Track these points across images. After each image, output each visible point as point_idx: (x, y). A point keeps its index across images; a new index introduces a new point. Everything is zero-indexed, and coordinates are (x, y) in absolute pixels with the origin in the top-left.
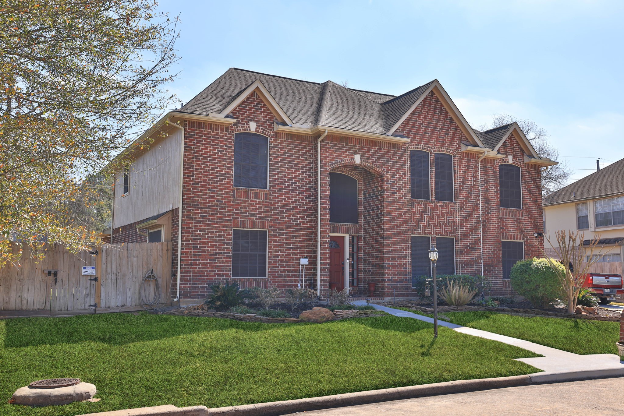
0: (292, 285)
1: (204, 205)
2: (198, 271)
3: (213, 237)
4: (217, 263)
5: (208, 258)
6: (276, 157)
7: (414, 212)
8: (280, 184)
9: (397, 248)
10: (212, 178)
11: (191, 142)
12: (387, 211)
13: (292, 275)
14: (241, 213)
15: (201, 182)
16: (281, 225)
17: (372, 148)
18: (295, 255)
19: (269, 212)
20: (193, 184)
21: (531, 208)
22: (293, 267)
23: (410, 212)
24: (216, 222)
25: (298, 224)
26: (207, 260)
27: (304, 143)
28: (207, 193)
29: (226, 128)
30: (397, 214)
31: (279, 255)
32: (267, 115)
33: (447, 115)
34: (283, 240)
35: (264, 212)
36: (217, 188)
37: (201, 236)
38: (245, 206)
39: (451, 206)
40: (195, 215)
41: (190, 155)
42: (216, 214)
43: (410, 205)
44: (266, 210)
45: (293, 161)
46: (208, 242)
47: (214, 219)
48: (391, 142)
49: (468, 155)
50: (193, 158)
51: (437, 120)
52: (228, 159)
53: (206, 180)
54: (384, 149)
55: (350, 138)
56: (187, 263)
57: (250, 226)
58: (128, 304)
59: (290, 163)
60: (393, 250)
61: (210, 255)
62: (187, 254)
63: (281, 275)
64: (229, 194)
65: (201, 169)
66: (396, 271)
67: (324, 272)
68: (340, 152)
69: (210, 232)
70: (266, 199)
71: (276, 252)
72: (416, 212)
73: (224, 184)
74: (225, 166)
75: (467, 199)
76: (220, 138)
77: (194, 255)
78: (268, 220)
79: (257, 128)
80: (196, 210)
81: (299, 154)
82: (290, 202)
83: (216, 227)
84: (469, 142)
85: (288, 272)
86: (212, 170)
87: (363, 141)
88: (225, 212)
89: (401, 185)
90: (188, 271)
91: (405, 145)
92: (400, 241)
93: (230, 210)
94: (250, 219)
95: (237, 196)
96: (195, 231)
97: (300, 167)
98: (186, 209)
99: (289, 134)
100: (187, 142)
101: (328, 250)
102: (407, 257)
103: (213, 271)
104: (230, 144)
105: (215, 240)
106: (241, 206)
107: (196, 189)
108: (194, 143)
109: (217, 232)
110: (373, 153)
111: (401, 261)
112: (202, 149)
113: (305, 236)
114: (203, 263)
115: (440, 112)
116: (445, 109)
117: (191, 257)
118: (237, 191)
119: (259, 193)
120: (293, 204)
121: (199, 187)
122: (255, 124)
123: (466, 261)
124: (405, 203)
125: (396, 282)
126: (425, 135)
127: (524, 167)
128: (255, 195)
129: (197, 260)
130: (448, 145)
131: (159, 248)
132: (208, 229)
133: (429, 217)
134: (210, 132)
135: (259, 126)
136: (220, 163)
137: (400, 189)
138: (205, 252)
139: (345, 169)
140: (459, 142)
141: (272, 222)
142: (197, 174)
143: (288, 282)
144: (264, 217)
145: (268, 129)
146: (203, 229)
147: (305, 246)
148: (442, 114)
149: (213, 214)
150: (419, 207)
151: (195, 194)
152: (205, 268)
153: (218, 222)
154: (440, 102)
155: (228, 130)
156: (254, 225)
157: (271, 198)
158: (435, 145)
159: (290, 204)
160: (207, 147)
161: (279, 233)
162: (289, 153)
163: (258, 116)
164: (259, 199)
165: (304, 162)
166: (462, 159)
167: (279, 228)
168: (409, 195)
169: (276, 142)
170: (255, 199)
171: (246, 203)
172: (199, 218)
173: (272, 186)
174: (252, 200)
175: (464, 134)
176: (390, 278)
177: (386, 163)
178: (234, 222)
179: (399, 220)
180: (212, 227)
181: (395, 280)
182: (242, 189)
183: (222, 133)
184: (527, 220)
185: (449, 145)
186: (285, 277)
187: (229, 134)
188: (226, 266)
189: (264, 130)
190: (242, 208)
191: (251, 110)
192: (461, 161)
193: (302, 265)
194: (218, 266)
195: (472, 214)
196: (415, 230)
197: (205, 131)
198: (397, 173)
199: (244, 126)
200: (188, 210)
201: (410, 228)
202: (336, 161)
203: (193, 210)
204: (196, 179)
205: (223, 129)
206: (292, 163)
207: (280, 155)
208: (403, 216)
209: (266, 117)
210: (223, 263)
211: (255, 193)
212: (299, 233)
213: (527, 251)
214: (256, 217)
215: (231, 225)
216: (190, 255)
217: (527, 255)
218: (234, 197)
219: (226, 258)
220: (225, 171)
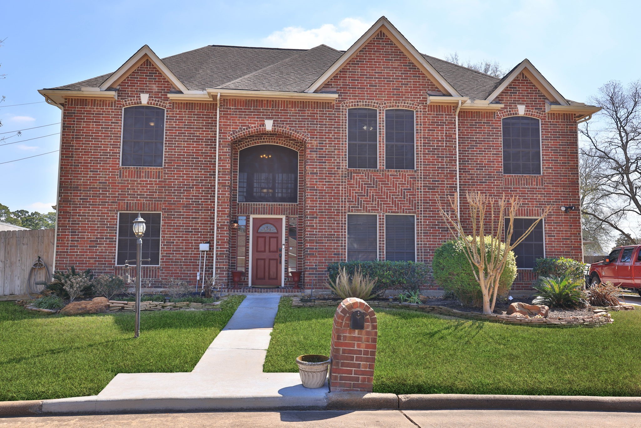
0: (190, 274)
1: (84, 188)
2: (75, 258)
3: (95, 221)
4: (98, 250)
5: (87, 244)
6: (173, 130)
7: (351, 184)
8: (177, 160)
9: (325, 229)
10: (94, 158)
11: (71, 121)
12: (310, 184)
13: (190, 262)
14: (128, 194)
15: (81, 163)
16: (178, 207)
17: (291, 110)
18: (195, 240)
19: (162, 193)
20: (72, 165)
21: (558, 173)
22: (192, 254)
23: (345, 185)
24: (98, 205)
25: (200, 204)
26: (87, 247)
27: (209, 112)
28: (88, 174)
29: (112, 103)
30: (326, 187)
31: (174, 240)
32: (162, 84)
33: (406, 60)
34: (180, 223)
35: (156, 192)
36: (100, 169)
37: (80, 221)
38: (133, 186)
39: (408, 175)
40: (74, 199)
41: (69, 135)
42: (98, 197)
43: (345, 177)
44: (159, 190)
45: (194, 134)
46: (88, 227)
47: (96, 202)
48: (319, 101)
49: (439, 108)
50: (73, 138)
51: (389, 68)
52: (114, 136)
53: (88, 160)
54: (308, 110)
55: (259, 100)
56: (62, 249)
57: (138, 208)
58: (17, 293)
59: (190, 136)
60: (319, 232)
61: (90, 241)
62: (64, 241)
63: (175, 262)
64: (114, 175)
65: (82, 149)
66: (323, 257)
67: (220, 259)
68: (246, 118)
69: (90, 216)
70: (159, 178)
71: (171, 237)
72: (354, 184)
73: (108, 164)
74: (110, 145)
75: (435, 165)
76: (105, 114)
77: (72, 241)
78: (162, 201)
79: (150, 100)
80: (74, 193)
81: (202, 126)
82: (189, 180)
83: (98, 210)
84: (440, 91)
85: (185, 259)
86: (94, 150)
87: (279, 103)
88: (109, 194)
89: (333, 152)
90: (63, 258)
91: (340, 103)
92: (329, 221)
93: (115, 191)
94: (140, 200)
95: (123, 176)
96: (73, 216)
97: (203, 139)
98: (63, 193)
99: (190, 103)
100: (66, 121)
101: (227, 234)
102: (339, 240)
103: (94, 258)
104: (117, 120)
105: (97, 224)
106: (128, 186)
107: (75, 171)
108: (74, 121)
109: (99, 216)
110: (293, 116)
111: (331, 246)
112: (83, 127)
113: (208, 218)
114: (82, 249)
115: (394, 57)
116: (402, 53)
117: (68, 244)
118: (123, 171)
119: (151, 172)
120: (193, 182)
121: (79, 168)
122: (147, 95)
123: (432, 244)
124: (338, 174)
125: (323, 271)
126: (370, 89)
127: (547, 118)
128: (145, 174)
129: (76, 246)
130: (405, 98)
131: (50, 235)
132: (89, 213)
133: (375, 190)
134: (94, 108)
135: (152, 97)
136: (104, 142)
137: (331, 157)
138: (84, 238)
139: (279, 140)
140: (423, 93)
141: (166, 204)
142: (77, 155)
143: (184, 271)
144: (156, 198)
145: (164, 100)
146: (83, 213)
147: (207, 229)
148: (397, 60)
149: (95, 196)
150: (360, 178)
151: (74, 177)
152: (84, 255)
153: (100, 205)
154: (395, 44)
155: (115, 104)
156: (144, 207)
157: (165, 176)
158: (385, 100)
159: (190, 182)
160: (89, 125)
161: (174, 215)
162: (189, 125)
163: (151, 87)
164: (151, 178)
165: (209, 134)
166: (428, 114)
167: (174, 209)
168: (345, 164)
169: (173, 114)
170: (145, 178)
171: (134, 184)
172: (78, 202)
173: (168, 163)
174: (141, 179)
175: (431, 82)
176: (313, 265)
177: (310, 127)
178: (119, 205)
179: (328, 196)
180: (93, 210)
181: (322, 268)
182: (129, 168)
183: (107, 109)
184: (550, 189)
185: (408, 98)
186: (181, 265)
187: (115, 109)
188: (109, 253)
189: (158, 101)
190: (129, 189)
191: (143, 81)
192: (427, 117)
193: (202, 251)
194: (99, 252)
195: (444, 184)
196: (352, 207)
197: (88, 108)
198: (326, 138)
199: (134, 99)
200: (66, 193)
201: (345, 204)
202: (240, 128)
203: (70, 193)
204: (75, 160)
205: (109, 104)
206: (193, 136)
207: (178, 128)
208: (334, 190)
209: (162, 87)
210: (105, 250)
211: (146, 171)
212: (200, 215)
213: (549, 231)
214: (147, 198)
215: (115, 208)
216: (67, 241)
217: (548, 236)
218: (120, 177)
219: (110, 244)
220: (110, 150)
